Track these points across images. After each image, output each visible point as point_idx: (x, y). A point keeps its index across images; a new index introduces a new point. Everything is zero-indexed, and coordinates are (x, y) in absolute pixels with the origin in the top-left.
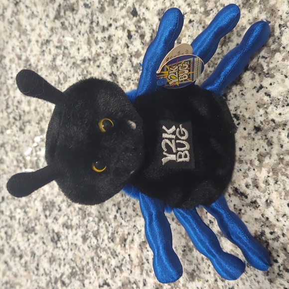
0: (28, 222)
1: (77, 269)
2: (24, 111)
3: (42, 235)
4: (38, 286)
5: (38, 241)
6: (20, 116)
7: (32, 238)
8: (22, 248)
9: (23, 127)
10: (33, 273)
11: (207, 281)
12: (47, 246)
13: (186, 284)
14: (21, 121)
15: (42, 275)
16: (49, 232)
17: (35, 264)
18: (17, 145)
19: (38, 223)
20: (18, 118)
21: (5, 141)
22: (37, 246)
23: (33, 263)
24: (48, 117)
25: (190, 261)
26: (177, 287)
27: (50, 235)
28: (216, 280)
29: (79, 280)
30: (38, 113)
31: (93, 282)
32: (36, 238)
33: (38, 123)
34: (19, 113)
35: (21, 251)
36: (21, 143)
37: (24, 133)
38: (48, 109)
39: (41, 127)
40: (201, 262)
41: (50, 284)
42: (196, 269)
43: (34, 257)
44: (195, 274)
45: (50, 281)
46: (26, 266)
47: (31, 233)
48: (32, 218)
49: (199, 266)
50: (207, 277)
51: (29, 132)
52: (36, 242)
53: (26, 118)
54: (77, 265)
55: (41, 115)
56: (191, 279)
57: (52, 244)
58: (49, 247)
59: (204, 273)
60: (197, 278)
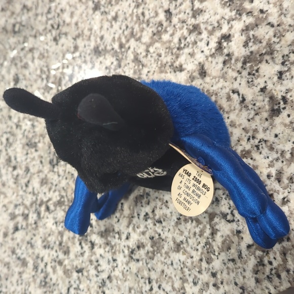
0: (33, 136)
1: (66, 199)
2: (64, 22)
3: (42, 154)
4: (22, 202)
5: (36, 158)
6: (59, 26)
7: (32, 153)
8: (19, 159)
9: (58, 38)
10: (22, 188)
11: (192, 257)
12: (43, 166)
13: (169, 253)
14: (58, 31)
15: (30, 193)
16: (50, 153)
17: (26, 180)
18: (46, 55)
19: (42, 141)
20: (56, 27)
21: (36, 46)
22: (34, 163)
23: (25, 178)
24: (86, 36)
25: (181, 232)
26: (159, 252)
27: (50, 157)
28: (201, 260)
29: (64, 210)
30: (78, 28)
32: (36, 155)
33: (75, 39)
34: (59, 22)
35: (17, 162)
36: (50, 54)
37: (57, 44)
38: (89, 27)
39: (76, 44)
40: (192, 236)
41: (34, 205)
42: (184, 241)
43: (27, 173)
44: (182, 246)
45: (35, 202)
46: (16, 179)
47: (32, 148)
48: (38, 133)
49: (189, 240)
50: (194, 253)
51: (63, 45)
52: (33, 159)
53: (64, 29)
54: (66, 196)
55: (80, 31)
56: (176, 249)
57: (49, 166)
58: (45, 168)
59: (192, 248)
60: (182, 250)
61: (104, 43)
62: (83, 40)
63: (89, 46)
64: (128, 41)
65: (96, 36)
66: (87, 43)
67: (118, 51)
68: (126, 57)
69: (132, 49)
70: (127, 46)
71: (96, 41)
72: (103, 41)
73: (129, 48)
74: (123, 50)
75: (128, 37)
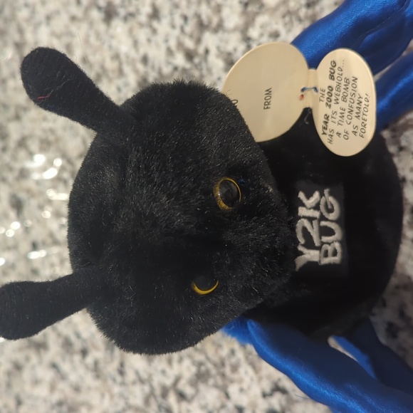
1: (210, 366)
4: (127, 403)
8: (85, 335)
10: (114, 380)
15: (134, 383)
17: (115, 364)
18: (51, 138)
21: (26, 132)
24: (113, 71)
29: (216, 386)
31: (249, 388)
35: (84, 341)
36: (60, 133)
41: (152, 401)
45: (152, 393)
46: (96, 370)
54: (208, 358)
61: (153, 67)
62: (110, 80)
63: (126, 85)
64: (198, 41)
65: (132, 62)
66: (120, 82)
67: (188, 66)
68: (209, 70)
69: (213, 51)
70: (201, 50)
71: (136, 71)
72: (150, 63)
73: (207, 52)
74: (196, 60)
75: (196, 34)
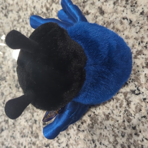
0: (2, 74)
2: (9, 4)
3: (10, 83)
5: (7, 86)
6: (6, 7)
7: (3, 84)
9: (7, 14)
11: (118, 121)
12: (12, 90)
13: (102, 122)
14: (6, 10)
16: (15, 81)
18: (1, 25)
19: (8, 75)
20: (4, 8)
22: (6, 89)
23: (2, 99)
24: (24, 9)
25: (108, 107)
26: (96, 123)
27: (15, 83)
28: (124, 121)
29: (30, 112)
30: (18, 6)
31: (40, 115)
32: (6, 84)
33: (18, 12)
34: (6, 5)
36: (4, 24)
37: (7, 17)
38: (25, 3)
39: (19, 15)
40: (115, 108)
42: (111, 113)
43: (3, 96)
44: (110, 116)
47: (3, 81)
48: (5, 71)
49: (113, 111)
50: (118, 118)
51: (11, 17)
52: (5, 87)
53: (10, 8)
55: (20, 7)
56: (106, 119)
57: (15, 89)
58: (13, 90)
59: (116, 116)
60: (110, 118)
61: (36, 10)
62: (23, 11)
63: (27, 14)
64: (51, 5)
65: (30, 7)
66: (25, 12)
67: (46, 12)
68: (52, 15)
69: (54, 9)
70: (51, 8)
71: (31, 10)
72: (36, 9)
73: (53, 9)
74: (49, 11)
75: (51, 3)
